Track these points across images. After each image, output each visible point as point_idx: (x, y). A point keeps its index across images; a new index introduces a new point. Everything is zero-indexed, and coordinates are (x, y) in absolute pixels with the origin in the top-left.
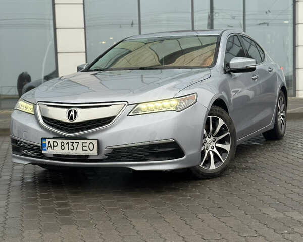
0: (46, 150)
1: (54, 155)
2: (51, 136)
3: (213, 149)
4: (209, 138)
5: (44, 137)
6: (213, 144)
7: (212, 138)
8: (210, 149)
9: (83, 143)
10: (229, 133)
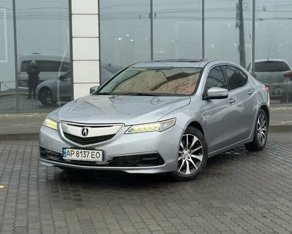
0: (65, 156)
1: (71, 160)
2: (70, 147)
5: (65, 147)
6: (189, 155)
7: (188, 150)
9: (92, 152)
10: (201, 146)
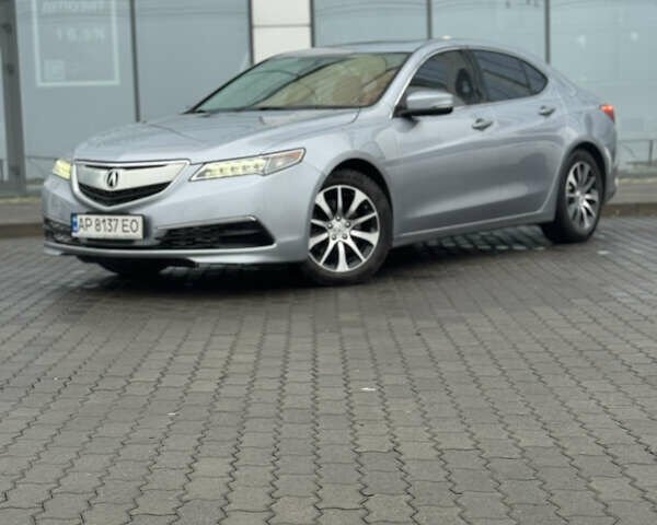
3: (346, 238)
4: (339, 220)
6: (347, 232)
7: (343, 221)
8: (339, 238)
10: (375, 214)
